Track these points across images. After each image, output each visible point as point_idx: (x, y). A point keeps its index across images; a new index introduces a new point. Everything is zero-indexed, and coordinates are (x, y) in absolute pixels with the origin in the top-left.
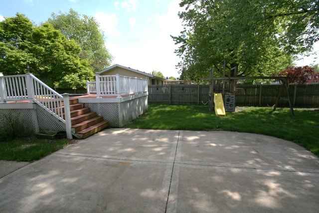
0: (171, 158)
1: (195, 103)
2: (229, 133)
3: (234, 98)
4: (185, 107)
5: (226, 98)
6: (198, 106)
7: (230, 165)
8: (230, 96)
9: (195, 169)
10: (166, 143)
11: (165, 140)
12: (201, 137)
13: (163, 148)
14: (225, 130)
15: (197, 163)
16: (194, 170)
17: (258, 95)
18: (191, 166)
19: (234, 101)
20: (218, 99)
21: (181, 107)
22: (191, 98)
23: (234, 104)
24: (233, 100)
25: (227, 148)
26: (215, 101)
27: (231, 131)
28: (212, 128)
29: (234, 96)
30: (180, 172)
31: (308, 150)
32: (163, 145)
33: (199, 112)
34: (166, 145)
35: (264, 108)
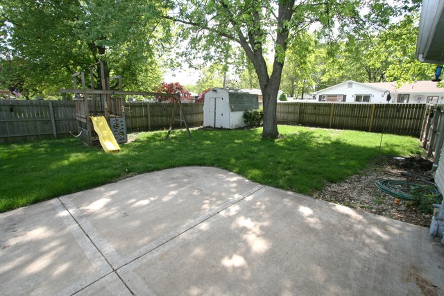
0: (97, 265)
1: (48, 136)
2: (148, 176)
3: (124, 123)
4: (28, 146)
5: (113, 123)
6: (57, 141)
7: (192, 221)
8: (117, 120)
9: (161, 258)
10: (52, 239)
11: (38, 233)
12: (112, 197)
13: (54, 252)
14: (139, 173)
15: (154, 245)
16: (160, 260)
17: (146, 116)
18: (149, 256)
19: (124, 127)
20: (101, 125)
21: (16, 147)
22: (36, 127)
23: (124, 131)
24: (122, 125)
25: (166, 199)
26: (96, 129)
27: (149, 171)
28: (120, 176)
29: (123, 119)
30: (144, 278)
31: (231, 171)
32: (46, 248)
33: (70, 152)
34: (53, 244)
35: (158, 132)
